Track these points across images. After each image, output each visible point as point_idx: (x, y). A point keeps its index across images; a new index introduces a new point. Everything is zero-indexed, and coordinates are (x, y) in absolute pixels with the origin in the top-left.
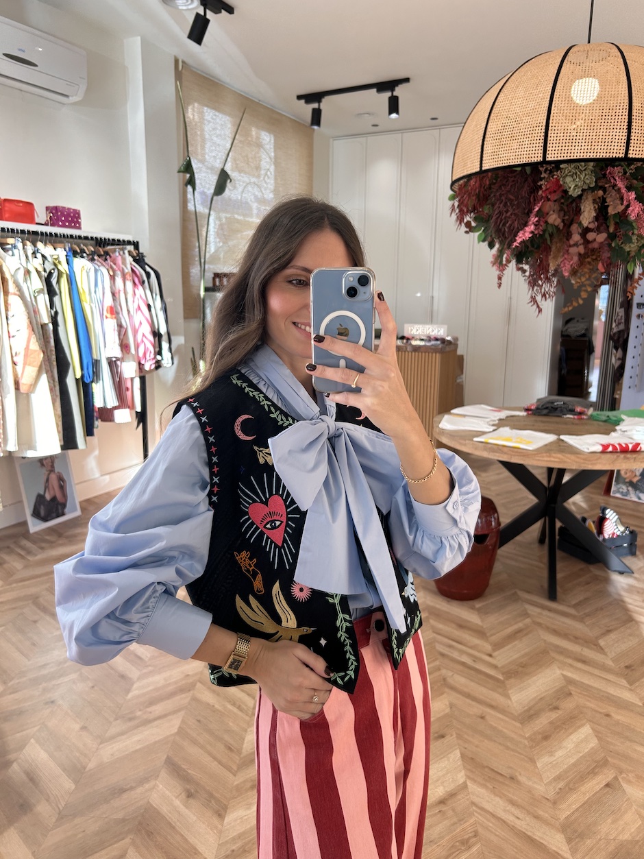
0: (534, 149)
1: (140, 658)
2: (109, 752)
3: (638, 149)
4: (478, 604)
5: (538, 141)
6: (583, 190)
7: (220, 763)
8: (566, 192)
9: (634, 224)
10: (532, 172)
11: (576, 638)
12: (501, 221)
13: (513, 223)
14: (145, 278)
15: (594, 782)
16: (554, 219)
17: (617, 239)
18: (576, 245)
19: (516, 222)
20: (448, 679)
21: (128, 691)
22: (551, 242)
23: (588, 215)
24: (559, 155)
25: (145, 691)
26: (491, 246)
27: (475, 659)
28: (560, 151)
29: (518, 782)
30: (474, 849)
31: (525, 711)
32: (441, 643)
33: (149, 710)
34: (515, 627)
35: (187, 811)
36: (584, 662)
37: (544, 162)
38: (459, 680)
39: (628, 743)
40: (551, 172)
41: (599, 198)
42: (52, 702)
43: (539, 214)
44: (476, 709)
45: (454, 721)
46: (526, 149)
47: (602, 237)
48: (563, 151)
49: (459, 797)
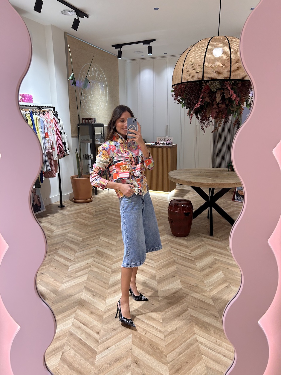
0: (199, 75)
1: (70, 259)
2: (65, 286)
3: (234, 76)
4: (186, 238)
5: (201, 73)
6: (216, 90)
7: (102, 287)
8: (211, 90)
9: (234, 101)
10: (199, 83)
11: (219, 247)
12: (189, 100)
13: (193, 101)
14: (59, 122)
15: (223, 286)
16: (207, 100)
17: (229, 106)
18: (215, 108)
19: (195, 101)
20: (176, 261)
21: (68, 269)
22: (207, 107)
23: (218, 98)
24: (208, 78)
25: (73, 269)
26: (187, 108)
27: (185, 255)
28: (208, 77)
29: (198, 287)
30: (184, 304)
31: (202, 268)
32: (173, 250)
33: (76, 274)
34: (199, 245)
35: (94, 300)
36: (221, 254)
37: (203, 80)
38: (180, 261)
39: (234, 276)
40: (206, 83)
41: (222, 92)
42: (42, 273)
43: (202, 98)
44: (185, 269)
45: (178, 272)
46: (197, 76)
47: (224, 106)
48: (209, 77)
49: (180, 292)
